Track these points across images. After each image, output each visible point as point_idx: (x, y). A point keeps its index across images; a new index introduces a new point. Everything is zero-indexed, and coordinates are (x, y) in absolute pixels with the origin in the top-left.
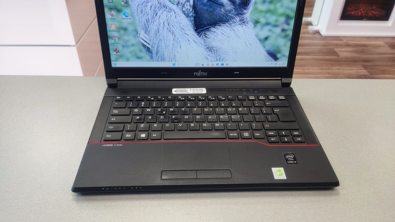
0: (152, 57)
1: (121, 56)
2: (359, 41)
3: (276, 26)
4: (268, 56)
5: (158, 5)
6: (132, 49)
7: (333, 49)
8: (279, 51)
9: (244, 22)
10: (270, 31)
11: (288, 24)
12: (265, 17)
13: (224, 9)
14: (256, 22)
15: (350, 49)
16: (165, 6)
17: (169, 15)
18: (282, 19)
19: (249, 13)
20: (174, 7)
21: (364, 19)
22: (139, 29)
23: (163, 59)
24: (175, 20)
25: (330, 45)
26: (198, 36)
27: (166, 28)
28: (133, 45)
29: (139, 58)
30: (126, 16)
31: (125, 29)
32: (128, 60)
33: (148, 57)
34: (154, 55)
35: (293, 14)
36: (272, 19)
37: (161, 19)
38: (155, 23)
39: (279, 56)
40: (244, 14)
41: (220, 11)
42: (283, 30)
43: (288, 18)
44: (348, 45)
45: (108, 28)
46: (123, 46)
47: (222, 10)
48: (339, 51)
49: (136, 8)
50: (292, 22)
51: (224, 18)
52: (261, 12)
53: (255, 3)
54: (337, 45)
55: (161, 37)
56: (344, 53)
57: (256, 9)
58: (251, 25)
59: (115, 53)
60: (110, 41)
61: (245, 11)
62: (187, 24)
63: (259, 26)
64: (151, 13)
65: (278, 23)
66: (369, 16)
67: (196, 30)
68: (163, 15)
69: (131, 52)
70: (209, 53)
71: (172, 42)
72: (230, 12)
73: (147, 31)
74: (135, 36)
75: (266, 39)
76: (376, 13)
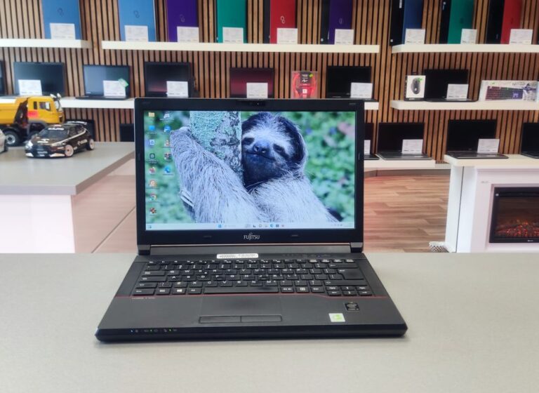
0: (194, 218)
1: (158, 217)
3: (335, 181)
4: (330, 215)
5: (203, 160)
6: (172, 208)
8: (343, 210)
9: (299, 177)
10: (329, 186)
11: (348, 179)
12: (321, 172)
13: (276, 164)
14: (313, 177)
16: (211, 161)
17: (216, 170)
18: (341, 174)
19: (303, 168)
20: (222, 162)
21: (529, 241)
22: (181, 185)
23: (207, 220)
24: (222, 175)
26: (247, 193)
27: (211, 184)
28: (173, 204)
29: (179, 219)
30: (168, 172)
31: (166, 186)
32: (165, 221)
33: (190, 218)
34: (197, 215)
35: (352, 168)
36: (330, 174)
37: (206, 175)
38: (200, 179)
39: (343, 215)
40: (298, 168)
41: (272, 165)
42: (344, 186)
43: (347, 172)
45: (147, 185)
46: (162, 205)
47: (274, 164)
49: (179, 164)
50: (353, 177)
51: (277, 173)
52: (316, 166)
53: (309, 157)
55: (206, 194)
57: (310, 163)
58: (306, 180)
59: (151, 213)
60: (147, 200)
61: (299, 166)
62: (235, 180)
63: (316, 181)
64: (195, 168)
65: (337, 178)
66: (535, 236)
67: (245, 186)
68: (209, 171)
69: (170, 212)
70: (260, 212)
71: (218, 199)
72: (282, 166)
73: (189, 187)
74: (176, 193)
75: (326, 195)
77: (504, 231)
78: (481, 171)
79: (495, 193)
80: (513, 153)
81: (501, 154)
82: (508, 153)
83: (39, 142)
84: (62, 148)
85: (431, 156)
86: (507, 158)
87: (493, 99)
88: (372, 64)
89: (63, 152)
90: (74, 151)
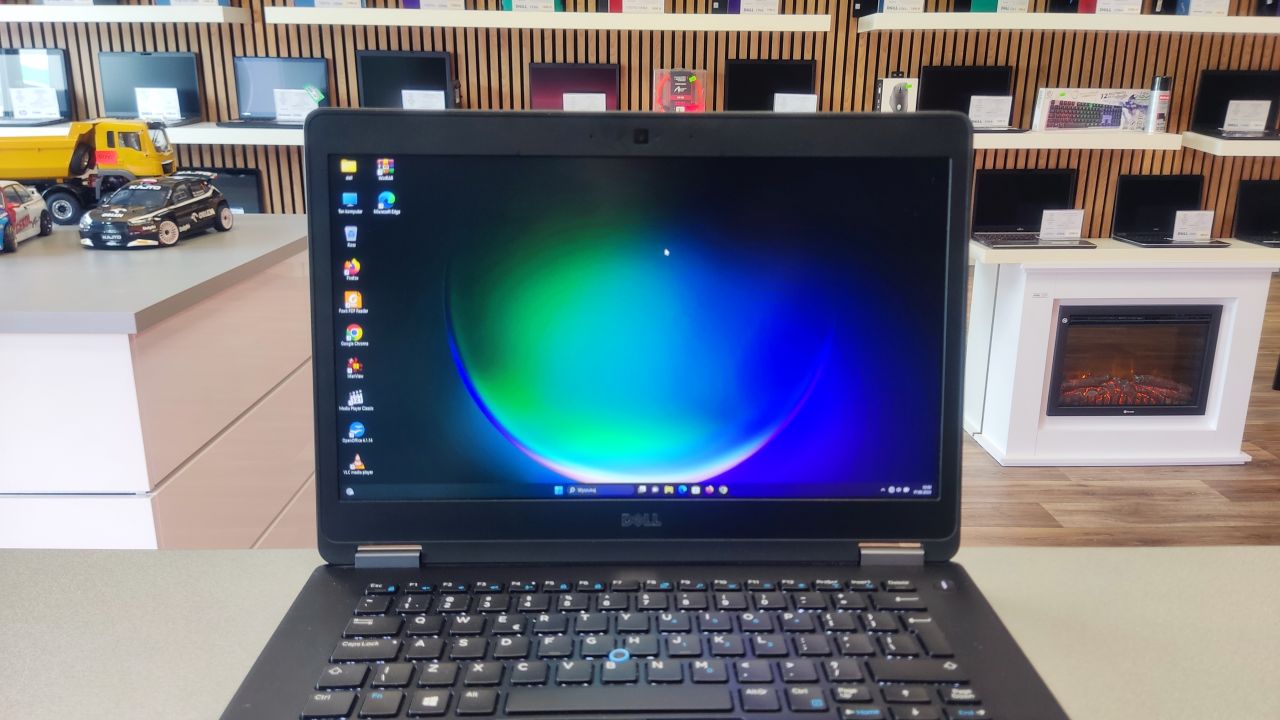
2: (1122, 479)
7: (1037, 504)
15: (1096, 504)
21: (1125, 412)
25: (1028, 492)
44: (1089, 494)
48: (1057, 511)
54: (1049, 492)
56: (1076, 516)
66: (1138, 401)
76: (1161, 393)
77: (1078, 393)
78: (1035, 274)
79: (1061, 318)
82: (1100, 237)
83: (104, 215)
84: (152, 228)
86: (1097, 247)
87: (1060, 127)
88: (818, 57)
89: (154, 236)
90: (182, 233)
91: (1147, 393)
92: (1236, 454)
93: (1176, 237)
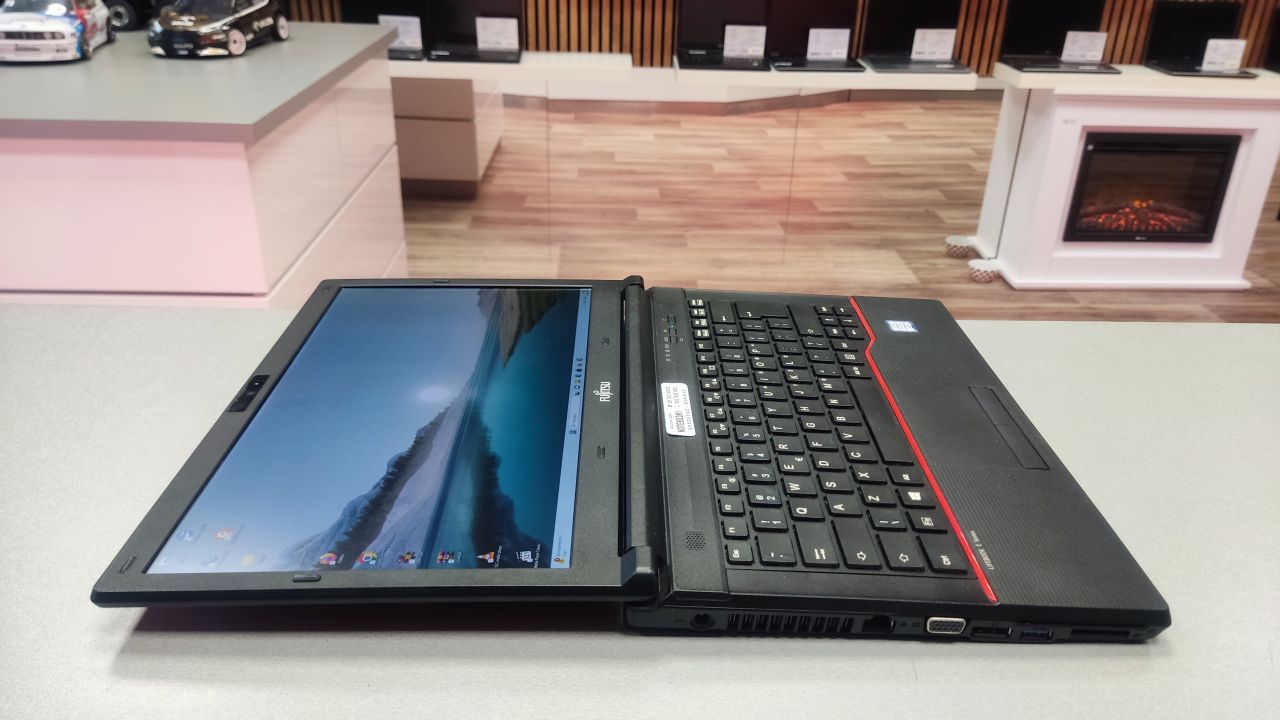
2: (1128, 303)
21: (1138, 238)
25: (1039, 314)
44: (1096, 315)
54: (1059, 314)
66: (1150, 228)
76: (1173, 221)
77: (1094, 220)
79: (1087, 144)
80: (1131, 62)
81: (1106, 66)
82: (1121, 62)
83: (174, 23)
84: (221, 37)
85: (969, 64)
86: (1119, 73)
89: (223, 45)
90: (248, 43)
91: (1161, 220)
92: (1237, 281)
93: (1206, 67)
